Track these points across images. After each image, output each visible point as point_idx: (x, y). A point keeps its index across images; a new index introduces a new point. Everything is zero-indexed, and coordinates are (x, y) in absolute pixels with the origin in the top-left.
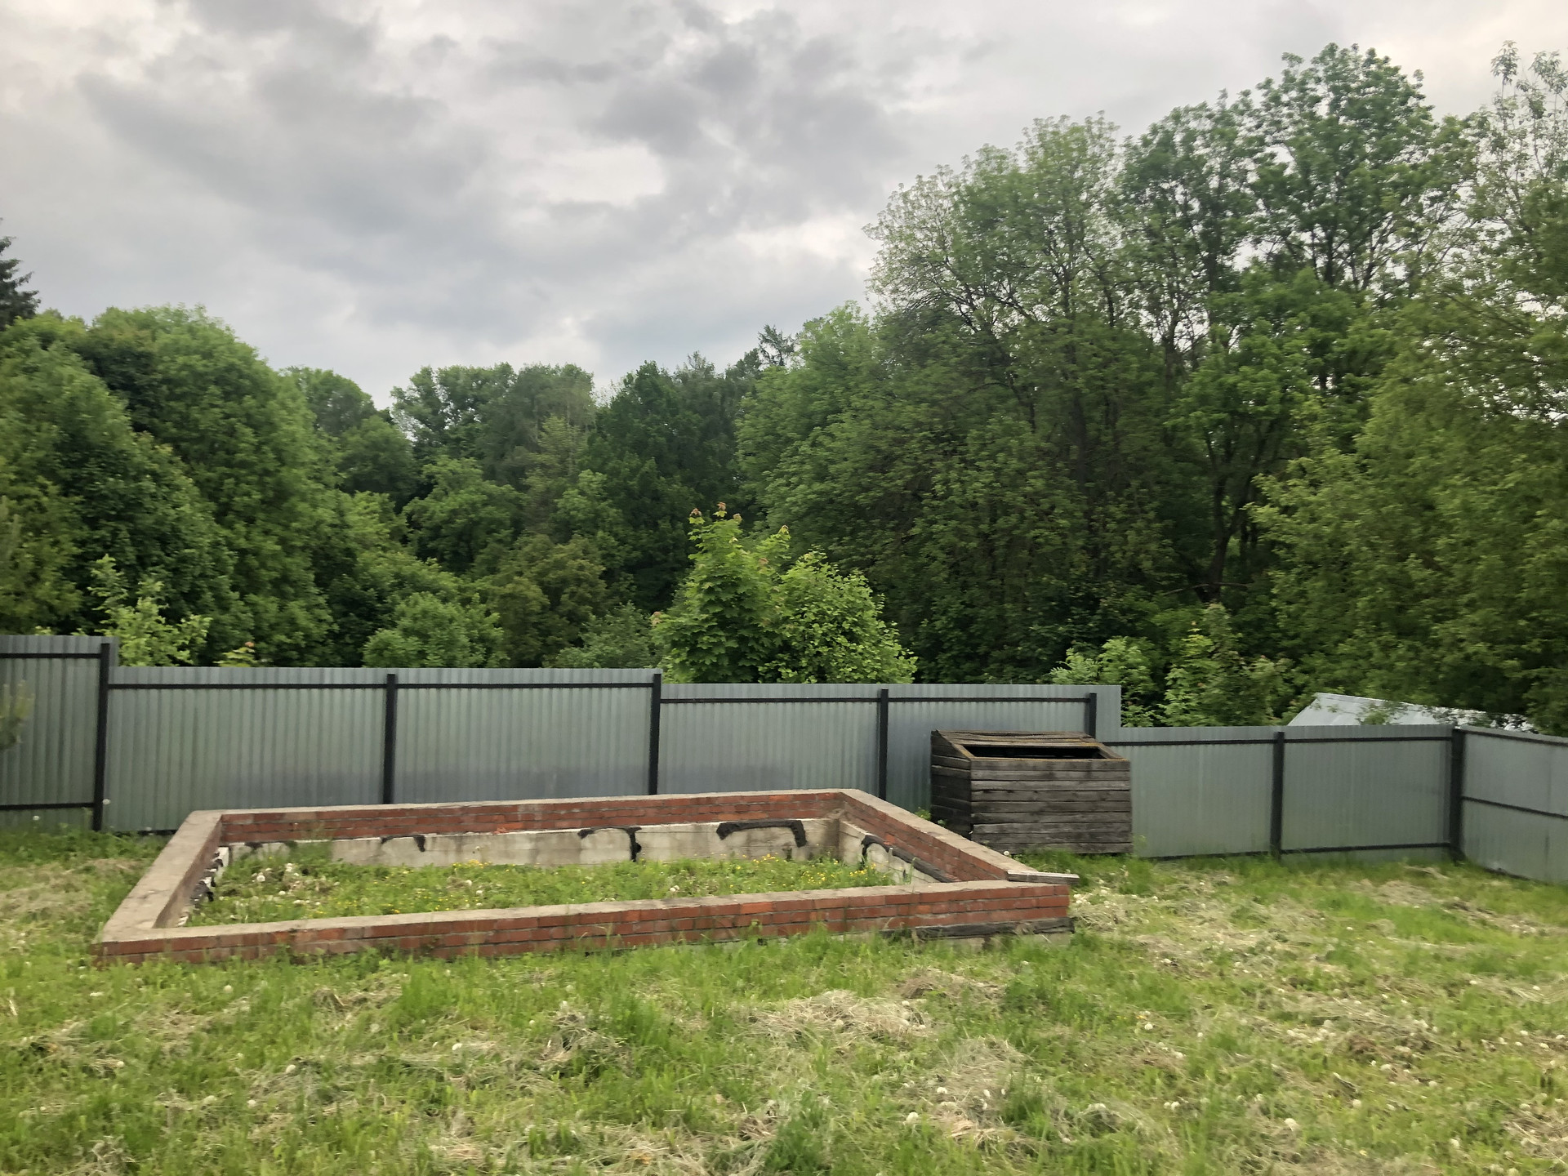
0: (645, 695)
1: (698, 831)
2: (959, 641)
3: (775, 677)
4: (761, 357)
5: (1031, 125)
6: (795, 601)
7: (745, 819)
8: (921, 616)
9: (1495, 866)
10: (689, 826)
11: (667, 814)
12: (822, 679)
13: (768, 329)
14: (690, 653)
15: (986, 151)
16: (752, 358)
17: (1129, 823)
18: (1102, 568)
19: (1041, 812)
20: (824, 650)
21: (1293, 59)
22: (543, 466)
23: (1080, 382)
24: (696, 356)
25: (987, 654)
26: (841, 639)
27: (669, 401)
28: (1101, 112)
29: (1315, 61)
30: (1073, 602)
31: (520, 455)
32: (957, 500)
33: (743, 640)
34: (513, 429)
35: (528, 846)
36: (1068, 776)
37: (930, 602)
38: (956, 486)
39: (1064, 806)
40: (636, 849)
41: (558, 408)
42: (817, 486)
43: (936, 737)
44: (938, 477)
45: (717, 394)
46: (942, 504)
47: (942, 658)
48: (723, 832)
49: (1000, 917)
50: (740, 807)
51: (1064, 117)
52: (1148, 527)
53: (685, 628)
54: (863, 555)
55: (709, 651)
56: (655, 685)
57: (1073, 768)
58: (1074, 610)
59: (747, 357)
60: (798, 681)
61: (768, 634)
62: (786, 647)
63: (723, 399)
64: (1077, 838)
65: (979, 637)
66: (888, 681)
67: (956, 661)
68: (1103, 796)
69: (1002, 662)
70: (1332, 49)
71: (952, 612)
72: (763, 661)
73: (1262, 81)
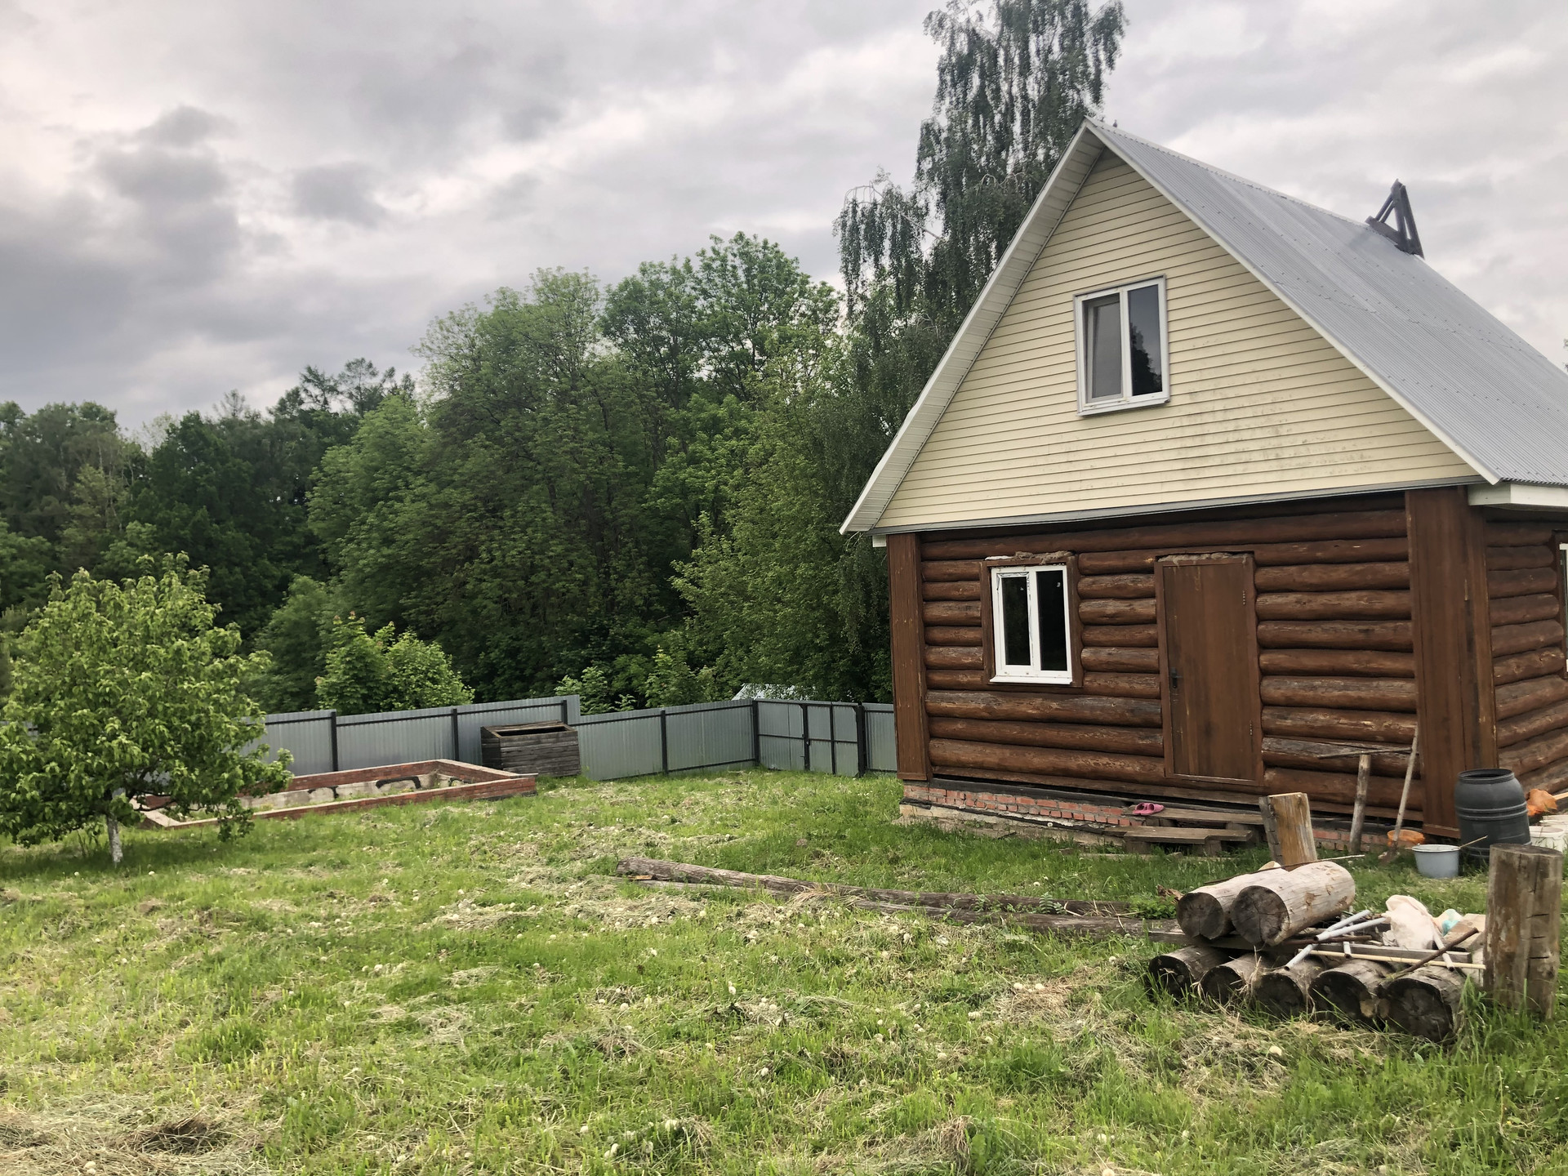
0: (328, 723)
1: (367, 786)
2: (510, 667)
3: (391, 708)
4: (303, 395)
5: (536, 272)
6: (399, 663)
7: (390, 778)
8: (478, 651)
9: (773, 766)
10: (362, 784)
11: (349, 779)
12: (418, 707)
13: (309, 370)
14: (339, 698)
15: (503, 292)
16: (294, 397)
17: (579, 760)
18: (611, 606)
19: (535, 759)
20: (418, 690)
21: (717, 239)
22: (80, 517)
23: (582, 477)
24: (234, 395)
25: (532, 676)
26: (428, 683)
27: (217, 450)
28: (586, 268)
29: (731, 242)
30: (591, 632)
31: (51, 504)
32: (500, 564)
33: (370, 688)
34: (38, 477)
35: (284, 799)
36: (547, 741)
37: (484, 638)
38: (497, 554)
39: (547, 755)
40: (336, 796)
41: (90, 454)
42: (386, 551)
43: (483, 730)
44: (483, 547)
45: (266, 441)
46: (488, 566)
47: (498, 681)
48: (379, 785)
49: (506, 792)
50: (387, 772)
51: (559, 269)
52: (640, 576)
53: (334, 684)
54: (428, 605)
55: (351, 697)
56: (333, 718)
57: (550, 737)
58: (592, 638)
59: (289, 395)
60: (404, 709)
61: (384, 684)
62: (395, 689)
63: (272, 445)
64: (553, 770)
65: (525, 662)
66: (456, 704)
67: (508, 683)
68: (565, 749)
69: (544, 680)
70: (741, 236)
71: (503, 645)
72: (382, 700)
73: (699, 251)
